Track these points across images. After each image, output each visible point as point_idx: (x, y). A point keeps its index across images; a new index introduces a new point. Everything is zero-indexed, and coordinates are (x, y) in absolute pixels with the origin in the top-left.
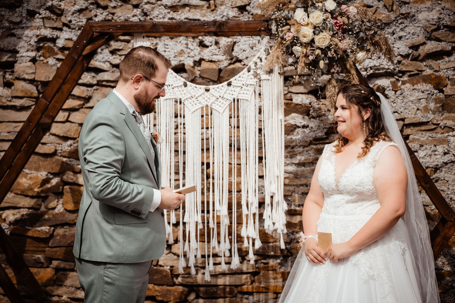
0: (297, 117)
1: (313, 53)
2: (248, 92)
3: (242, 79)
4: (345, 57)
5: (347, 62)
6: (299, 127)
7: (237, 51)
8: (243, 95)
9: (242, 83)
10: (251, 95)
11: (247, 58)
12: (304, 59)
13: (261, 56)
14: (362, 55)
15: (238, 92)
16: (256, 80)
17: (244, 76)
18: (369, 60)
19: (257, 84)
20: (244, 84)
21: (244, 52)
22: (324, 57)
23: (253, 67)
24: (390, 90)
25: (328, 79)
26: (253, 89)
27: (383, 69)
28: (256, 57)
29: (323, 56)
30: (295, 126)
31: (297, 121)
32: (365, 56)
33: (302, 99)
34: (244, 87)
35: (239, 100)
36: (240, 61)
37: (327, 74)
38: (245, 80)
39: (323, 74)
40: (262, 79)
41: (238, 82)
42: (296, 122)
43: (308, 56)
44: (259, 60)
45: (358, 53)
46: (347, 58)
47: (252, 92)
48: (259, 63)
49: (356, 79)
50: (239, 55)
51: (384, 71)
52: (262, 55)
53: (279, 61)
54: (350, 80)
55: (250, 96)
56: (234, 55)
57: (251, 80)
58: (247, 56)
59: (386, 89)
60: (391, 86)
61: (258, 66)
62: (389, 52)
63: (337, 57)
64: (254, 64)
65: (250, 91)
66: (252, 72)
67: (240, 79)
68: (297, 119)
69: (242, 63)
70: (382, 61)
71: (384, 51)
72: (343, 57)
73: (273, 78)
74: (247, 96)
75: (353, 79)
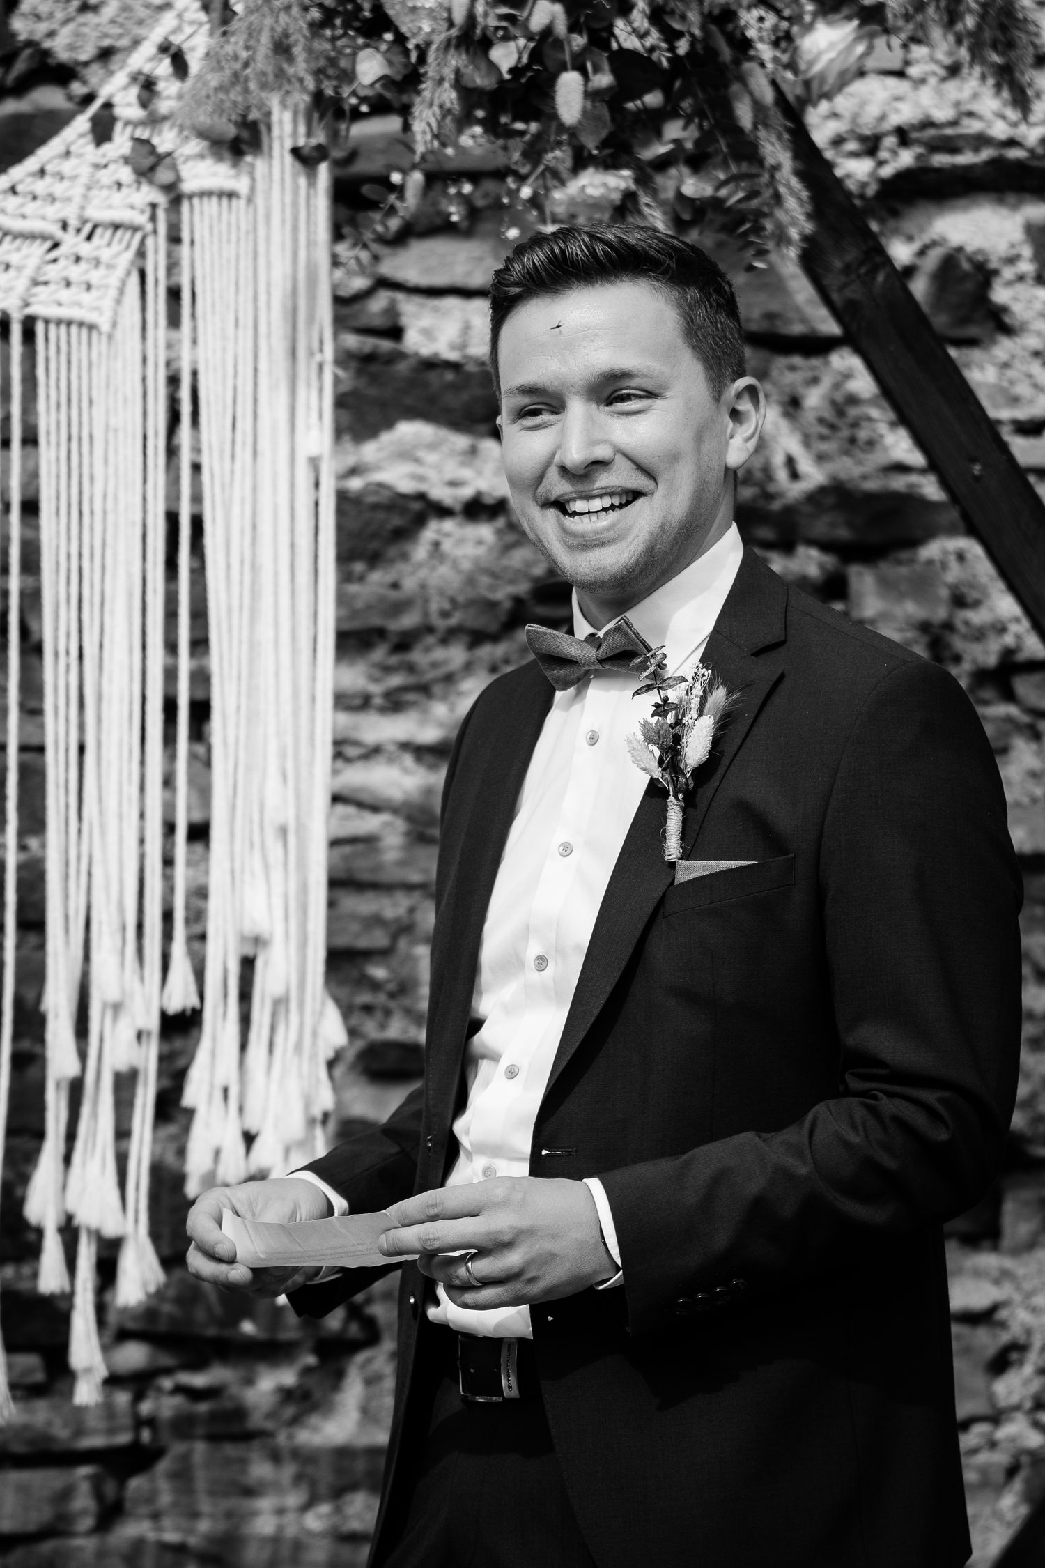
0: (432, 446)
1: (511, 19)
2: (95, 276)
3: (59, 189)
4: (726, 53)
5: (736, 87)
6: (443, 511)
7: (44, 9)
8: (65, 295)
9: (55, 211)
10: (113, 293)
11: (105, 54)
12: (456, 60)
13: (176, 40)
14: (832, 45)
15: (28, 272)
16: (149, 194)
17: (67, 167)
18: (892, 82)
19: (153, 218)
20: (73, 223)
21: (89, 17)
22: (585, 51)
23: (128, 107)
24: (1021, 278)
25: (616, 197)
26: (130, 254)
27: (981, 141)
28: (148, 48)
29: (579, 41)
30: (417, 506)
31: (432, 474)
32: (850, 48)
33: (467, 328)
34: (71, 242)
35: (40, 328)
36: (63, 74)
37: (609, 164)
38: (77, 191)
39: (581, 161)
40: (187, 186)
41: (31, 208)
42: (421, 478)
43: (486, 44)
44: (164, 67)
45: (809, 28)
46: (737, 62)
47: (120, 272)
48: (169, 88)
49: (791, 203)
50: (51, 34)
51: (986, 154)
52: (188, 30)
53: (291, 71)
54: (755, 203)
55: (108, 303)
56: (23, 37)
57: (117, 197)
58: (106, 43)
59: (996, 273)
60: (1027, 251)
61: (164, 106)
62: (1003, 28)
63: (672, 49)
64: (134, 91)
65: (110, 267)
66: (121, 143)
67: (40, 186)
68: (431, 458)
69: (77, 88)
70: (975, 96)
71: (970, 22)
72: (712, 53)
73: (260, 186)
74: (86, 298)
75: (777, 199)
